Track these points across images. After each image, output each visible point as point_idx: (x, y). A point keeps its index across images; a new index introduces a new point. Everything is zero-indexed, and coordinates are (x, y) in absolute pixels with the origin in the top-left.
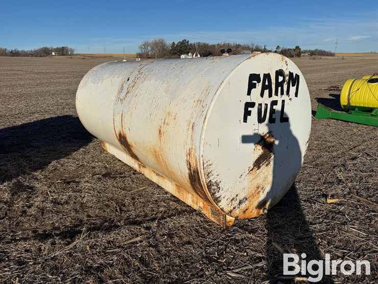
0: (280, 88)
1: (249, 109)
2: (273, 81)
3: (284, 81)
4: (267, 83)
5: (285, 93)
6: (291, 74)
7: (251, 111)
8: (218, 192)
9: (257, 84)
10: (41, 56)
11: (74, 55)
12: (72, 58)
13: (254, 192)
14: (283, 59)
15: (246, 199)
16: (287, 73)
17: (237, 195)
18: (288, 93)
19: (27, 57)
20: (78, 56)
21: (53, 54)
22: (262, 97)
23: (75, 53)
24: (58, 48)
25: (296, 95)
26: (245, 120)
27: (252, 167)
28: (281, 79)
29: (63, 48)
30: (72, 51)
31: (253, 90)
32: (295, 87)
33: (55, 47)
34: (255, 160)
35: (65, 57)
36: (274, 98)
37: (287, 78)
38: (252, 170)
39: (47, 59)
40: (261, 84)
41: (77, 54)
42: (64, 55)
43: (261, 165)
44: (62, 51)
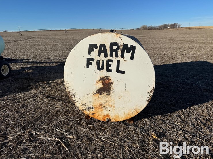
0: (114, 53)
1: (90, 62)
2: (108, 49)
3: (118, 49)
5: (119, 56)
6: (125, 45)
7: (91, 63)
8: (74, 98)
9: (95, 49)
10: (162, 29)
11: (180, 28)
12: (178, 30)
13: (98, 106)
14: (117, 36)
15: (93, 108)
16: (121, 44)
17: (86, 104)
18: (122, 56)
19: (155, 30)
20: (182, 29)
21: (169, 27)
22: (100, 57)
23: (181, 27)
24: (172, 24)
25: (132, 58)
26: (88, 67)
27: (95, 92)
28: (115, 48)
29: (175, 24)
30: (179, 25)
31: (92, 52)
32: (130, 53)
33: (171, 24)
34: (97, 89)
35: (175, 29)
36: (109, 58)
37: (121, 47)
38: (95, 94)
39: (165, 30)
40: (98, 49)
41: (181, 28)
42: (174, 28)
43: (102, 93)
44: (174, 26)
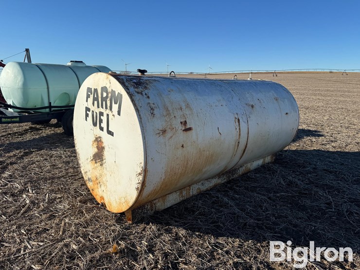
0: (104, 102)
1: (88, 112)
2: (100, 95)
3: (107, 97)
4: (96, 96)
5: (108, 108)
6: (113, 92)
9: (91, 95)
14: (107, 78)
16: (110, 90)
18: (111, 109)
25: (119, 114)
26: (86, 119)
28: (105, 95)
31: (89, 99)
32: (117, 105)
34: (93, 154)
36: (101, 110)
37: (110, 95)
